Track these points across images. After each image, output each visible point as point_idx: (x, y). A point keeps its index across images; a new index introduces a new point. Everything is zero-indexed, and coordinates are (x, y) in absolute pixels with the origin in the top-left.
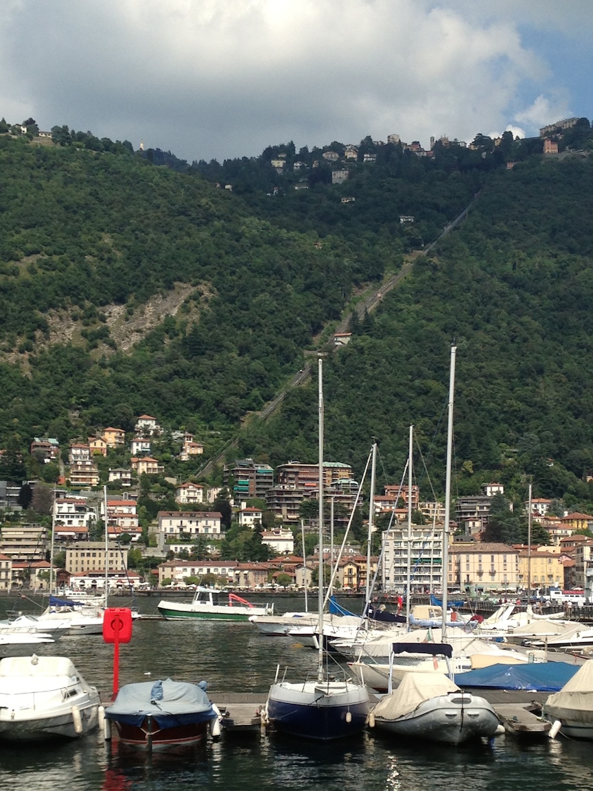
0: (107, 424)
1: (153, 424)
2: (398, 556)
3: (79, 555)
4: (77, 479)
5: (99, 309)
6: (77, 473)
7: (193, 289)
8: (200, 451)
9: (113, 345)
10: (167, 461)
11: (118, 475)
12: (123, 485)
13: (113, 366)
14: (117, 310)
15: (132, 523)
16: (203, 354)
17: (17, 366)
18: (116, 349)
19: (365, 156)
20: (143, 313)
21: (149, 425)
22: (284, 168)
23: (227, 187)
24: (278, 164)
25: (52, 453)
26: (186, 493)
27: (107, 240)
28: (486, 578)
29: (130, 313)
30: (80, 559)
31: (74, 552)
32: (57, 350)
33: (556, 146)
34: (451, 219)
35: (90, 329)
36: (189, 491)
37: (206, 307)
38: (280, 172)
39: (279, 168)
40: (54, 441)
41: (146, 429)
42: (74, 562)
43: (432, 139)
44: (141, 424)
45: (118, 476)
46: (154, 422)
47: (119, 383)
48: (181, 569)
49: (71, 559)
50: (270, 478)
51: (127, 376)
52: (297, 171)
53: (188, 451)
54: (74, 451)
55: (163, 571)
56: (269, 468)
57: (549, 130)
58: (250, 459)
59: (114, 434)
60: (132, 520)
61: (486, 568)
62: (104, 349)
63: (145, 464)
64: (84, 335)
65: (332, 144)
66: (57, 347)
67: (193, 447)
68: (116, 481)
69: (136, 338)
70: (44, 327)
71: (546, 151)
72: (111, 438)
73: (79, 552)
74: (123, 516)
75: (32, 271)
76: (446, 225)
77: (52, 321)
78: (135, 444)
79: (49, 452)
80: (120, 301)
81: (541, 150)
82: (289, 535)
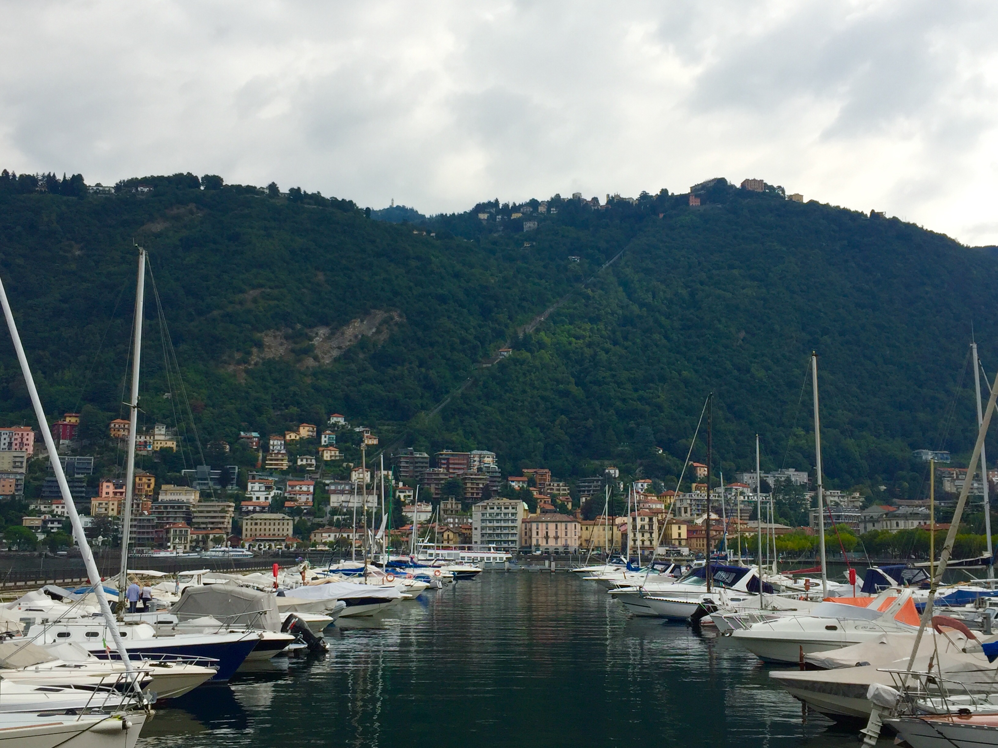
0: (302, 420)
1: (341, 421)
2: (484, 525)
3: (253, 524)
4: (271, 464)
5: (307, 331)
6: (271, 460)
7: (386, 315)
8: (375, 442)
9: (316, 358)
10: (347, 449)
11: (305, 460)
12: (307, 469)
13: (314, 374)
14: (323, 331)
15: (308, 499)
16: (390, 366)
17: (234, 376)
18: (319, 362)
19: (552, 209)
20: (343, 334)
21: (339, 422)
22: (488, 219)
23: (432, 235)
24: (483, 216)
25: (254, 443)
26: (357, 475)
27: (321, 277)
28: (552, 542)
29: (333, 334)
30: (254, 527)
31: (249, 522)
32: (269, 363)
33: (699, 200)
34: (609, 258)
35: (298, 347)
36: (359, 473)
37: (396, 329)
38: (484, 223)
39: (484, 219)
40: (254, 434)
41: (335, 424)
42: (249, 529)
43: (608, 195)
44: (333, 420)
45: (304, 462)
46: (343, 419)
47: (317, 389)
48: (327, 535)
49: (247, 527)
50: (426, 463)
51: (325, 383)
52: (499, 222)
53: (366, 442)
54: (271, 442)
55: (315, 536)
56: (426, 455)
57: (697, 188)
58: (412, 448)
59: (307, 428)
60: (308, 497)
61: (552, 534)
62: (310, 362)
63: (329, 452)
64: (293, 351)
65: (531, 200)
66: (270, 360)
67: (370, 438)
68: (302, 465)
69: (335, 353)
70: (259, 345)
71: (691, 204)
72: (305, 431)
73: (254, 522)
74: (301, 493)
75: (255, 301)
76: (605, 264)
77: (267, 340)
78: (323, 436)
79: (252, 443)
80: (327, 324)
81: (687, 204)
82: (430, 508)
